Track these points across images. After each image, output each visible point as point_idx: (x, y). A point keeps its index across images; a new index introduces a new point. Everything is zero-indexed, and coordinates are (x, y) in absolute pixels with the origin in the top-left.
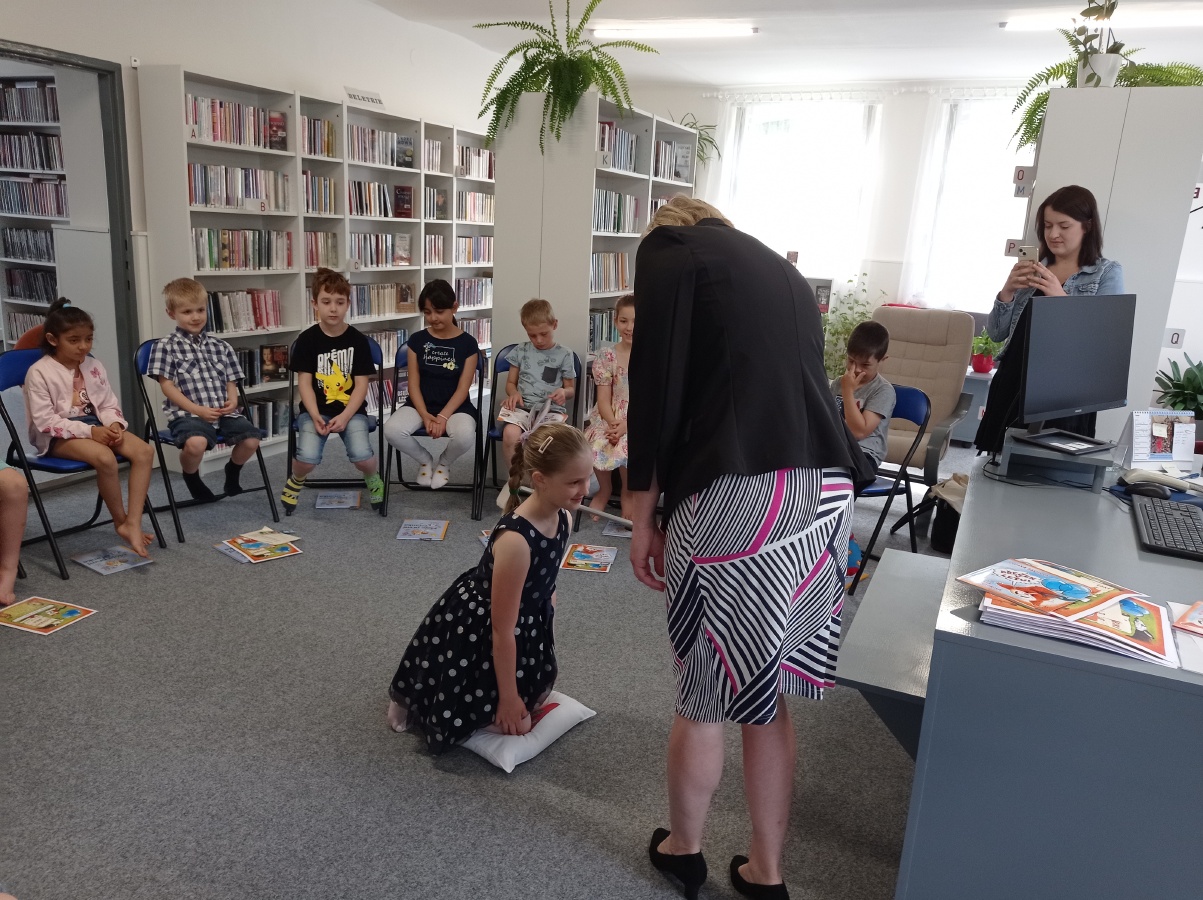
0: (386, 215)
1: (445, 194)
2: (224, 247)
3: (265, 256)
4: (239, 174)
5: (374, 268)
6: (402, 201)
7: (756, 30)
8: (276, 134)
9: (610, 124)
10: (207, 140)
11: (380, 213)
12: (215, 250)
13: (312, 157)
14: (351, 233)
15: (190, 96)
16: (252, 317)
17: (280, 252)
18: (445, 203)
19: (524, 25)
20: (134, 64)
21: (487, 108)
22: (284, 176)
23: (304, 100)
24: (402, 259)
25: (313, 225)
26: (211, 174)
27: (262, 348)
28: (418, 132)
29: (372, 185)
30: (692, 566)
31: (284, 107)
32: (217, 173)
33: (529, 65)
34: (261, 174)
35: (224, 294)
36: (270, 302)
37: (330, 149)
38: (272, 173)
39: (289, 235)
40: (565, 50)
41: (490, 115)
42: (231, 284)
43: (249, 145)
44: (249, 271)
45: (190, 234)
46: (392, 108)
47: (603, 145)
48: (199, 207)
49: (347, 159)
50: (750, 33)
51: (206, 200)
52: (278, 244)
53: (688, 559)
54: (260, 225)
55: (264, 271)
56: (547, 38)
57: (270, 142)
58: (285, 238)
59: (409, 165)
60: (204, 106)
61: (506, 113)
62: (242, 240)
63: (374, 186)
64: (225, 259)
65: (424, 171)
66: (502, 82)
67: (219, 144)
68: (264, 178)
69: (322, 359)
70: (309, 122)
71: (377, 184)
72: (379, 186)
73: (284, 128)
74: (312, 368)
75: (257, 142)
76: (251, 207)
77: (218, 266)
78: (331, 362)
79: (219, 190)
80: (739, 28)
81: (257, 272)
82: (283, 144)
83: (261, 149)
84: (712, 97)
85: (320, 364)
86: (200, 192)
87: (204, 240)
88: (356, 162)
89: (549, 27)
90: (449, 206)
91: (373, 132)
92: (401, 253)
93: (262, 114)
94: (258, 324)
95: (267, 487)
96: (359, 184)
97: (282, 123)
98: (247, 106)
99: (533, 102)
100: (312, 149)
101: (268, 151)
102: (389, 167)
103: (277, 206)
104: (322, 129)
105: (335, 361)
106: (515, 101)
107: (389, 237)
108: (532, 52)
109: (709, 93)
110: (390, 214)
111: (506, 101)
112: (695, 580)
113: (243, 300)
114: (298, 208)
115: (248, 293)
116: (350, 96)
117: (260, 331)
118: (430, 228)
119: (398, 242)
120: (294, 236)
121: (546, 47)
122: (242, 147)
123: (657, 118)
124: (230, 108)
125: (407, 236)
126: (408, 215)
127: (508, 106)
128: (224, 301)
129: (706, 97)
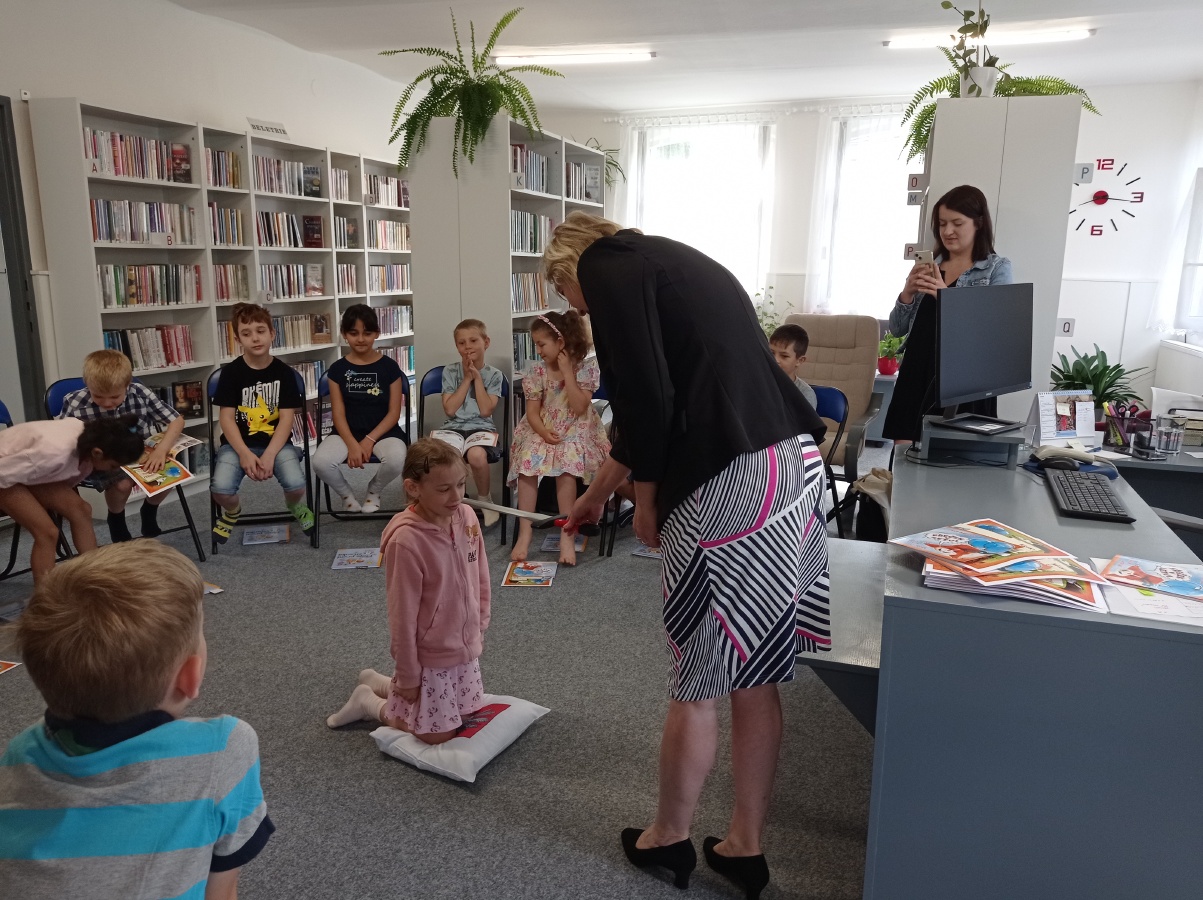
0: (296, 245)
1: (355, 223)
2: (131, 282)
3: (173, 291)
4: (144, 208)
5: (287, 299)
6: (312, 231)
7: (653, 54)
8: (179, 166)
9: (521, 147)
10: (109, 174)
11: (290, 244)
12: (122, 286)
13: (218, 188)
14: (261, 265)
15: (88, 129)
16: (163, 354)
17: (188, 286)
18: (355, 231)
19: (430, 51)
20: (25, 98)
21: (397, 134)
22: (190, 209)
23: (208, 133)
24: (315, 289)
25: (221, 257)
26: (115, 209)
27: (174, 385)
28: (324, 161)
29: (280, 216)
30: (699, 551)
31: (187, 140)
32: (121, 207)
33: (437, 91)
34: (165, 207)
35: (133, 331)
36: (180, 338)
37: (235, 181)
38: (177, 206)
39: (197, 269)
40: (472, 75)
41: (401, 140)
42: (139, 321)
43: (153, 178)
44: (157, 306)
45: (95, 270)
46: (296, 138)
47: (515, 167)
48: (104, 243)
49: (253, 189)
50: (648, 57)
51: (111, 236)
52: (187, 277)
53: (695, 545)
54: (165, 259)
55: (173, 306)
56: (454, 64)
57: (174, 174)
58: (193, 272)
59: (317, 194)
60: (104, 139)
61: (417, 138)
62: (148, 275)
63: (283, 216)
64: (132, 296)
65: (333, 200)
66: (411, 108)
67: (121, 178)
68: (170, 212)
69: (247, 392)
70: (213, 155)
71: (285, 214)
72: (287, 216)
73: (188, 161)
74: (236, 401)
75: (161, 176)
76: (157, 241)
77: (125, 302)
78: (256, 395)
79: (123, 224)
80: (637, 54)
81: (166, 307)
82: (187, 176)
83: (165, 182)
84: (613, 122)
85: (245, 398)
86: (103, 229)
87: (111, 277)
88: (263, 192)
89: (455, 53)
90: (360, 235)
91: (279, 162)
92: (313, 283)
93: (164, 147)
94: (169, 360)
95: (191, 526)
96: (267, 214)
97: (186, 156)
98: (149, 139)
99: (443, 127)
100: (217, 181)
101: (172, 184)
102: (297, 197)
103: (183, 239)
104: (227, 161)
105: (260, 394)
106: (426, 125)
107: (301, 267)
108: (439, 78)
109: (610, 117)
110: (300, 244)
111: (416, 126)
112: (703, 563)
113: (153, 337)
114: (205, 240)
115: (157, 329)
116: (254, 127)
117: (171, 368)
118: (342, 258)
119: (310, 272)
120: (202, 269)
121: (453, 72)
122: (145, 181)
123: (565, 140)
124: (131, 141)
125: (319, 266)
126: (319, 245)
127: (419, 132)
128: (133, 338)
129: (608, 122)
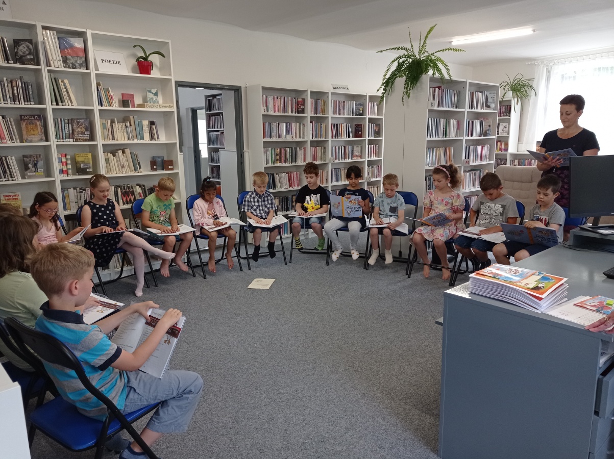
0: (349, 137)
1: (379, 126)
2: (277, 155)
3: (294, 158)
4: (284, 125)
5: (343, 161)
6: (358, 130)
7: (534, 31)
8: (300, 108)
9: (439, 88)
10: (271, 113)
11: (346, 137)
12: (273, 156)
13: (316, 115)
14: (332, 146)
15: (264, 96)
16: (288, 183)
17: (300, 156)
18: (379, 130)
19: (398, 49)
20: (246, 86)
21: (380, 87)
22: (303, 124)
23: (312, 92)
24: (357, 156)
25: (315, 144)
26: (272, 126)
28: (366, 99)
29: (343, 125)
31: (304, 97)
32: (275, 126)
33: (400, 66)
34: (293, 124)
35: (277, 174)
36: (295, 177)
37: (324, 111)
38: (298, 124)
39: (304, 149)
40: (417, 56)
41: (382, 90)
42: (280, 170)
43: (289, 113)
44: (287, 164)
45: (262, 150)
46: (353, 91)
47: (434, 97)
48: (268, 139)
49: (330, 114)
50: (531, 32)
51: (271, 136)
52: (300, 153)
54: (294, 146)
55: (293, 164)
57: (298, 111)
59: (361, 114)
60: (270, 99)
61: (388, 89)
62: (284, 152)
64: (277, 160)
65: (368, 116)
67: (276, 114)
68: (294, 126)
69: (307, 198)
70: (315, 101)
71: (345, 124)
73: (303, 105)
74: (303, 201)
75: (292, 112)
76: (288, 138)
77: (274, 163)
78: (311, 199)
79: (275, 132)
81: (290, 165)
82: (303, 111)
83: (294, 114)
85: (306, 200)
86: (268, 134)
87: (269, 153)
88: (336, 116)
91: (344, 102)
92: (356, 153)
93: (294, 100)
94: (290, 186)
96: (337, 125)
97: (303, 102)
98: (288, 97)
100: (316, 112)
101: (297, 115)
102: (351, 116)
103: (300, 137)
104: (320, 103)
105: (312, 199)
106: (393, 82)
107: (351, 147)
110: (351, 137)
111: (389, 83)
113: (284, 176)
114: (309, 137)
115: (287, 173)
116: (334, 88)
117: (291, 189)
118: (370, 142)
119: (355, 149)
120: (306, 149)
122: (286, 114)
123: (469, 81)
124: (280, 99)
125: (360, 146)
126: (360, 137)
128: (277, 177)
